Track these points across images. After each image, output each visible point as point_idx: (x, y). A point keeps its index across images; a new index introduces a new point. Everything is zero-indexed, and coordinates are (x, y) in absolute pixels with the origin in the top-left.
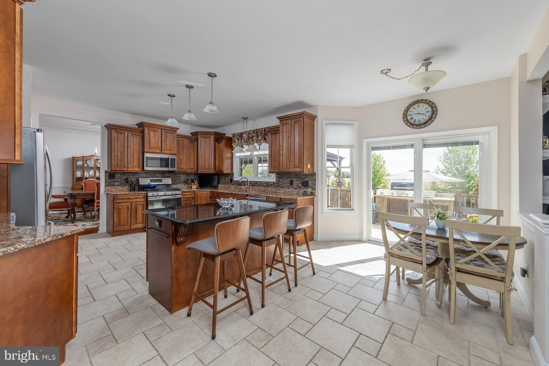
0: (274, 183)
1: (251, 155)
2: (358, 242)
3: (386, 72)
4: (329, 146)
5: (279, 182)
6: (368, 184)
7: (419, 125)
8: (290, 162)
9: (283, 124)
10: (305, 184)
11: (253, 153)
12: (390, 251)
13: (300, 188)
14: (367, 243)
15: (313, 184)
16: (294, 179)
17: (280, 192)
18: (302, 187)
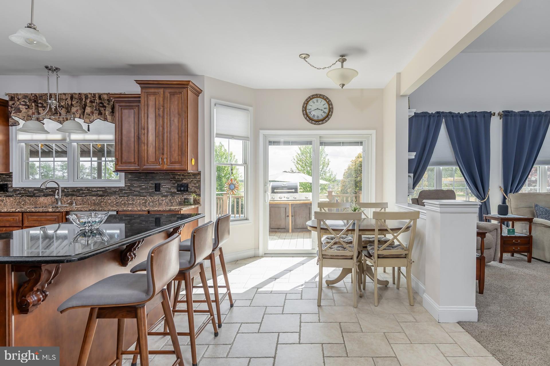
0: (121, 189)
1: (64, 140)
2: (254, 259)
3: (305, 57)
4: (219, 135)
5: (133, 186)
6: (265, 186)
7: (318, 121)
8: (163, 154)
9: (148, 94)
10: (183, 189)
11: (69, 136)
12: (324, 253)
13: (173, 194)
14: (264, 258)
15: (196, 187)
16: (162, 182)
17: (134, 203)
18: (178, 194)
